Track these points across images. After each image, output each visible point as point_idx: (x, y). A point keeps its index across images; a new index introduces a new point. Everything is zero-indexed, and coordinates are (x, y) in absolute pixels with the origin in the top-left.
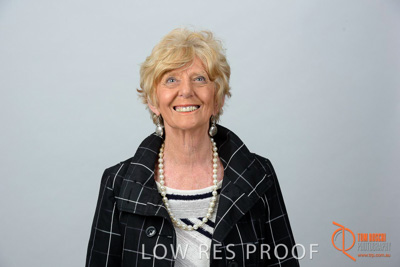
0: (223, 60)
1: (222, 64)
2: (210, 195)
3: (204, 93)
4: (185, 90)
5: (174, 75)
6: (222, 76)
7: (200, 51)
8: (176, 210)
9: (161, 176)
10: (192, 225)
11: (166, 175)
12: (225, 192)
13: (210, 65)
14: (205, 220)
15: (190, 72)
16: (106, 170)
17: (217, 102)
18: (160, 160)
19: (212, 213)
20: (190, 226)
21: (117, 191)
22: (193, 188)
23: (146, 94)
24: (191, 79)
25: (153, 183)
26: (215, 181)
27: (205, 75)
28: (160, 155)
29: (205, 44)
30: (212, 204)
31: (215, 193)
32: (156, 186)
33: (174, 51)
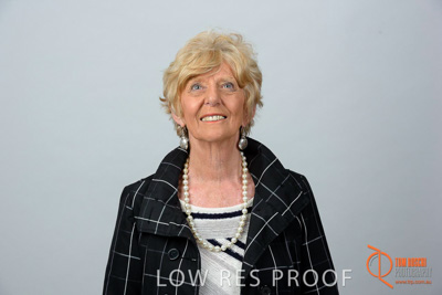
0: (254, 65)
1: (252, 70)
2: (240, 213)
3: (232, 101)
4: (212, 97)
5: (200, 81)
6: (253, 83)
7: (228, 56)
8: (202, 230)
9: (186, 193)
10: (220, 246)
11: (191, 192)
12: (257, 211)
13: (239, 71)
14: (234, 240)
15: (217, 77)
16: (126, 188)
17: (247, 112)
18: (185, 176)
19: (242, 233)
20: (217, 247)
21: (137, 210)
22: (221, 206)
23: (170, 103)
24: (218, 85)
25: (176, 201)
26: (245, 198)
27: (233, 81)
28: (185, 170)
29: (233, 47)
30: (242, 223)
31: (245, 211)
32: (179, 205)
33: (200, 55)
